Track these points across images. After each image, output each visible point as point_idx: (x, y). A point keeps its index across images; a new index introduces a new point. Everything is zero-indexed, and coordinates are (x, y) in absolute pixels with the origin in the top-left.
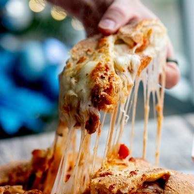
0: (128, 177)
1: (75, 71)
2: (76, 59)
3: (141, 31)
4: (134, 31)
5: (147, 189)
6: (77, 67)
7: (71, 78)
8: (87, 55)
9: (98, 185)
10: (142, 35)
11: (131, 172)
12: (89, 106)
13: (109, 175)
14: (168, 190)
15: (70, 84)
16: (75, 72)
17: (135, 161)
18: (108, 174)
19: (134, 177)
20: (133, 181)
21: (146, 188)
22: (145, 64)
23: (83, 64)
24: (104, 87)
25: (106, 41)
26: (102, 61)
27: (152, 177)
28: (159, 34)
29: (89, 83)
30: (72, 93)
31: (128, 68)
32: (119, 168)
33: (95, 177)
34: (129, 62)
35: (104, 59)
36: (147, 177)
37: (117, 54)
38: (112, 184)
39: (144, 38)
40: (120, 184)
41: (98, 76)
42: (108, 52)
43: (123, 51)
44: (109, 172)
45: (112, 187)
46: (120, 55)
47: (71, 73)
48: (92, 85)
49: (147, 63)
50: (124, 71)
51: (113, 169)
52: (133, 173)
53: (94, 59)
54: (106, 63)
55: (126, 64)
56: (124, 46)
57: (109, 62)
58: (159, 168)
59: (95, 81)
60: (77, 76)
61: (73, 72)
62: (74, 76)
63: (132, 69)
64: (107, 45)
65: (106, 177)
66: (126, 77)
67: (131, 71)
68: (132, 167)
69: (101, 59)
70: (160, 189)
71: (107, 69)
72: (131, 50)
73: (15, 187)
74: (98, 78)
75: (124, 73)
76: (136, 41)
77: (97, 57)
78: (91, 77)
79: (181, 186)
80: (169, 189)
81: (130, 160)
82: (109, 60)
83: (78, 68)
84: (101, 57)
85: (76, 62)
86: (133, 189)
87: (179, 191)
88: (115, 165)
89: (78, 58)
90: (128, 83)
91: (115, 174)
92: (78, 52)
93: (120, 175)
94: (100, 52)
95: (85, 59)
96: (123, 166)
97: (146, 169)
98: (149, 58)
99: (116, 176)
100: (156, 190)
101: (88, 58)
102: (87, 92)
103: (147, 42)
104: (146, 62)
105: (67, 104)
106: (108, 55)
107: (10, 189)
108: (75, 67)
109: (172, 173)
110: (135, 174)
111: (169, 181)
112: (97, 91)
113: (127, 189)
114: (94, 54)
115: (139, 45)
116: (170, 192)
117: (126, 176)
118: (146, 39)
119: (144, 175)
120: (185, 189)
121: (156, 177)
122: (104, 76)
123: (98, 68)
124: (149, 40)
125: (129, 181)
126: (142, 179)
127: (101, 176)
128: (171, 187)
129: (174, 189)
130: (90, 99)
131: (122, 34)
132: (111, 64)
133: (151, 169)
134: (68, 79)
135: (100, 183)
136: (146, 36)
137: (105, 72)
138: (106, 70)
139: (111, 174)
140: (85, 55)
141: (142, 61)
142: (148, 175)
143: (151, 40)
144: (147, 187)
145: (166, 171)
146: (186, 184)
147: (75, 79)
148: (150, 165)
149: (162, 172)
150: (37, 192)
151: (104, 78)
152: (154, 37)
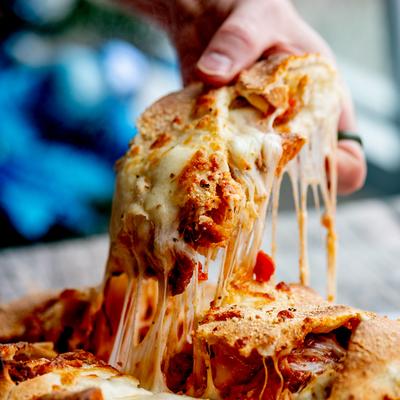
0: (274, 323)
1: (146, 164)
2: (150, 139)
3: (286, 81)
4: (269, 82)
5: (314, 350)
6: (150, 155)
7: (138, 177)
8: (173, 129)
9: (212, 337)
10: (287, 88)
11: (281, 313)
12: (175, 240)
13: (234, 318)
14: (356, 351)
15: (135, 191)
16: (147, 167)
17: (288, 290)
18: (232, 315)
19: (288, 323)
20: (285, 332)
21: (310, 347)
22: (292, 152)
23: (163, 149)
24: (206, 207)
25: (211, 101)
26: (204, 149)
27: (324, 323)
28: (322, 82)
29: (176, 194)
30: (137, 210)
31: (257, 163)
32: (256, 303)
33: (206, 320)
34: (259, 149)
35: (209, 143)
36: (315, 323)
37: (234, 128)
38: (241, 336)
39: (291, 95)
40: (258, 338)
41: (195, 180)
42: (215, 129)
43: (248, 123)
44: (235, 311)
45: (240, 343)
46: (242, 132)
47: (139, 166)
48: (182, 200)
49: (296, 150)
50: (248, 168)
51: (244, 304)
52: (285, 314)
53: (187, 142)
54: (212, 152)
55: (252, 154)
56: (248, 113)
57: (218, 152)
58: (339, 305)
59: (189, 191)
60: (149, 174)
61: (142, 165)
62: (142, 173)
63: (264, 165)
64: (213, 112)
65: (229, 321)
66: (253, 182)
67: (261, 167)
68: (282, 302)
69: (201, 143)
70: (339, 350)
71: (214, 166)
72: (264, 121)
73: (37, 346)
74: (195, 185)
75: (249, 172)
76: (275, 103)
77: (193, 138)
78: (180, 182)
79: (383, 343)
80: (358, 348)
81: (279, 287)
82: (218, 148)
83: (153, 157)
84: (201, 138)
85: (150, 143)
86: (284, 348)
87: (379, 353)
88: (247, 295)
89: (154, 136)
90: (256, 193)
91: (247, 316)
92: (154, 121)
93: (257, 317)
94: (199, 126)
95: (169, 139)
96: (264, 300)
97: (312, 308)
98: (300, 141)
99: (250, 319)
100: (332, 351)
101: (174, 138)
102: (170, 212)
103: (298, 104)
104: (293, 148)
105: (126, 230)
106: (215, 136)
107: (27, 349)
108: (146, 155)
109: (365, 317)
110: (290, 316)
111: (358, 332)
112: (191, 213)
113: (272, 347)
114: (187, 131)
115: (280, 112)
116: (359, 355)
117: (271, 320)
118: (295, 98)
119: (307, 320)
120: (392, 350)
121: (332, 324)
122: (208, 182)
123: (196, 164)
124: (301, 100)
125: (276, 332)
126: (303, 327)
127: (218, 318)
128: (363, 345)
129: (369, 348)
130: (177, 226)
131: (244, 88)
132: (222, 156)
133: (323, 308)
134: (132, 179)
135: (216, 333)
136: (295, 90)
137: (210, 173)
138: (212, 170)
139: (239, 316)
140: (169, 129)
141: (285, 147)
142: (317, 320)
143: (306, 98)
144: (313, 344)
145: (353, 312)
146: (394, 339)
147: (146, 181)
148: (319, 298)
149: (344, 314)
150: (84, 355)
151: (208, 186)
152: (311, 92)
